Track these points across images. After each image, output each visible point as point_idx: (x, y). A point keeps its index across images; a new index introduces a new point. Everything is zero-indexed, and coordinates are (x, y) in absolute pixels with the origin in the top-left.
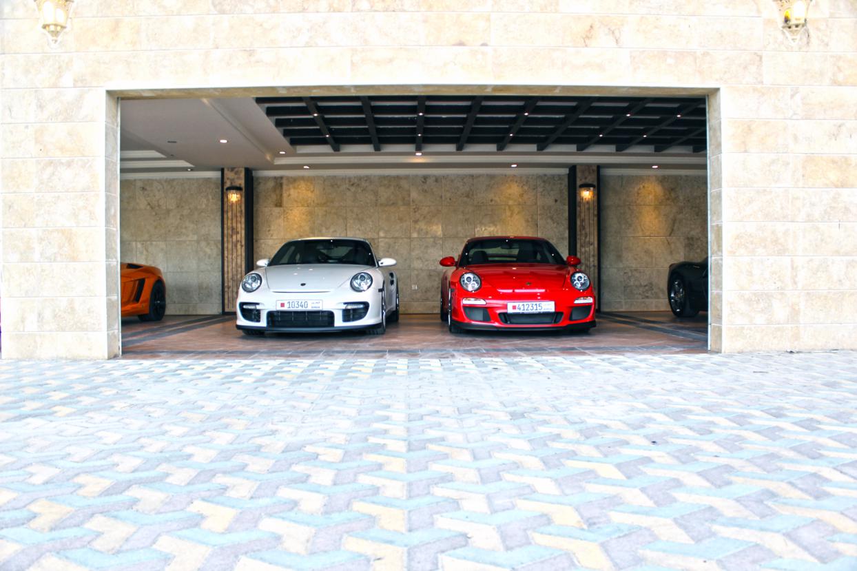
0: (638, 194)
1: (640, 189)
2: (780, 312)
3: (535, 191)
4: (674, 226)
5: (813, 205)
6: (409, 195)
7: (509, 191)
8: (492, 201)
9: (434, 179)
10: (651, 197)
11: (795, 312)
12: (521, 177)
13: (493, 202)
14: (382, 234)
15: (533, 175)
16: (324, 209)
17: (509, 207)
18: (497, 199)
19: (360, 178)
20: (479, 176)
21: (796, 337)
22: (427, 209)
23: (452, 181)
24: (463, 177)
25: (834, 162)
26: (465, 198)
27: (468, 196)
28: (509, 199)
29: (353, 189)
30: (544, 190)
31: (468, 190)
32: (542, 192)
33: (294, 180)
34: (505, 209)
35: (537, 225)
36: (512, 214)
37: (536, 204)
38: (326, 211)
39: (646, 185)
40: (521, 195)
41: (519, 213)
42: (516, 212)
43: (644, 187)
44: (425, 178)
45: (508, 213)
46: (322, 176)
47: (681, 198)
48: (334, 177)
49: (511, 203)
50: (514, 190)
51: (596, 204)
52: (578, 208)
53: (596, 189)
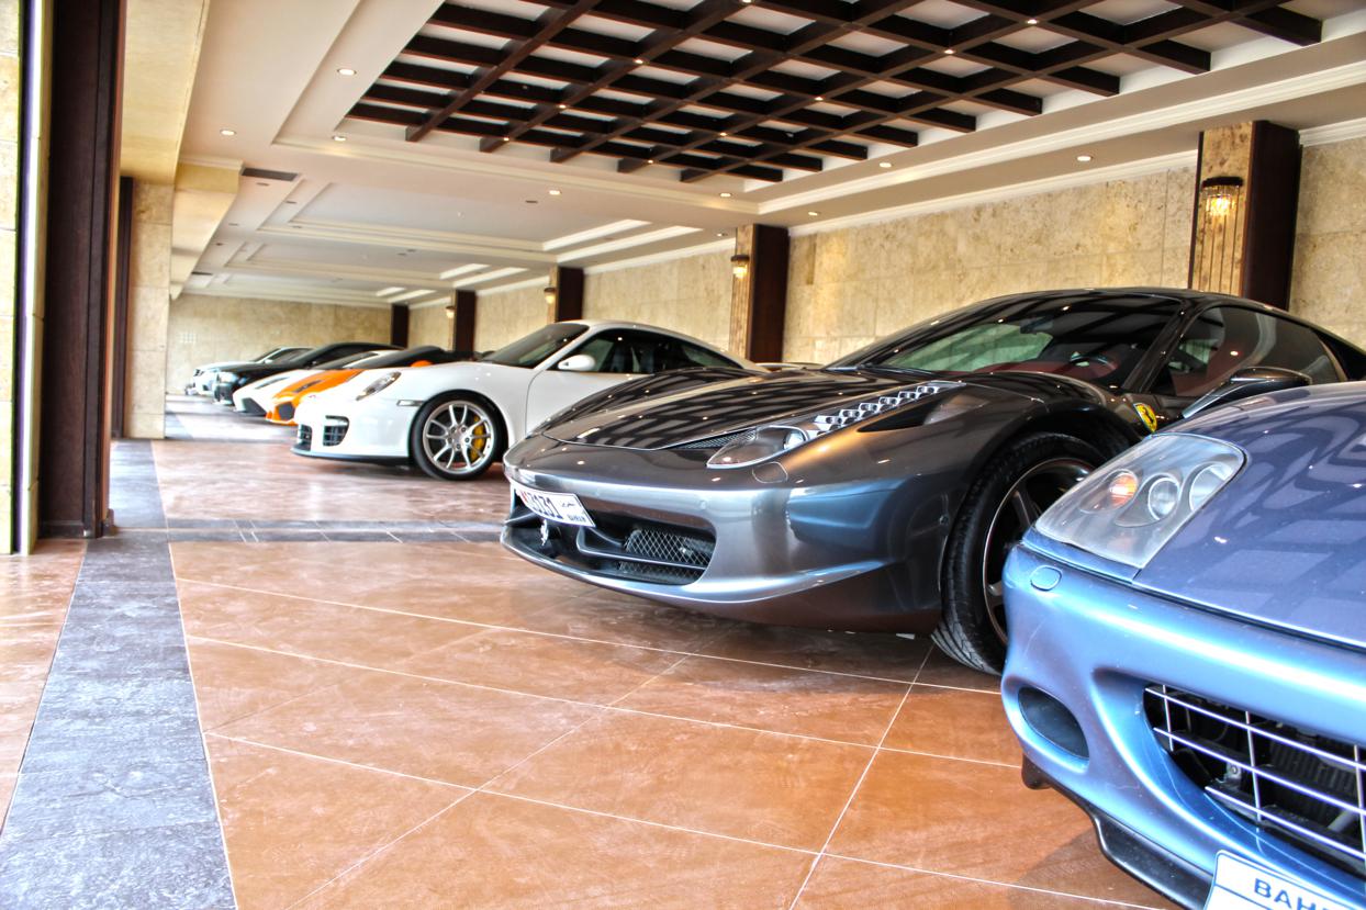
3: (1161, 213)
6: (955, 249)
7: (1111, 221)
8: (1078, 246)
9: (990, 210)
12: (1136, 183)
13: (1080, 251)
15: (1160, 175)
16: (854, 283)
18: (1087, 242)
19: (897, 224)
20: (1062, 192)
22: (977, 273)
26: (1035, 246)
27: (1038, 241)
28: (1110, 238)
29: (887, 245)
30: (1179, 209)
31: (1040, 226)
32: (1174, 215)
33: (827, 237)
34: (1100, 265)
37: (1161, 245)
38: (856, 288)
40: (1133, 228)
41: (1124, 270)
42: (1120, 270)
44: (979, 210)
48: (868, 227)
50: (1122, 215)
51: (1241, 230)
52: (1198, 247)
53: (1245, 189)
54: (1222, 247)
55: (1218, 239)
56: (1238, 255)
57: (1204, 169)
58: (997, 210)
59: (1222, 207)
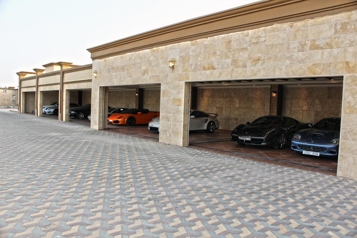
0: (298, 94)
1: (299, 92)
2: (168, 135)
3: (265, 93)
4: (311, 107)
5: (174, 110)
6: (231, 94)
7: (257, 93)
8: (252, 96)
10: (303, 95)
11: (170, 135)
13: (252, 97)
14: (224, 106)
15: (264, 88)
16: (211, 98)
17: (257, 98)
19: (220, 89)
20: (249, 88)
21: (170, 141)
23: (242, 90)
24: (244, 89)
25: (178, 100)
27: (246, 95)
29: (218, 92)
31: (246, 93)
33: (205, 90)
34: (255, 99)
35: (264, 105)
36: (257, 101)
37: (264, 97)
39: (301, 91)
40: (261, 95)
43: (300, 92)
44: (235, 89)
45: (256, 101)
46: (211, 89)
47: (314, 96)
48: (214, 89)
49: (257, 97)
50: (259, 93)
51: (277, 98)
52: (271, 100)
53: (277, 93)
54: (275, 100)
55: (274, 99)
56: (277, 101)
57: (272, 90)
58: (238, 89)
59: (274, 95)
